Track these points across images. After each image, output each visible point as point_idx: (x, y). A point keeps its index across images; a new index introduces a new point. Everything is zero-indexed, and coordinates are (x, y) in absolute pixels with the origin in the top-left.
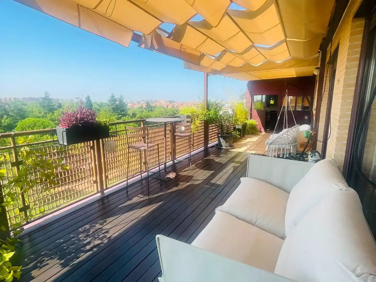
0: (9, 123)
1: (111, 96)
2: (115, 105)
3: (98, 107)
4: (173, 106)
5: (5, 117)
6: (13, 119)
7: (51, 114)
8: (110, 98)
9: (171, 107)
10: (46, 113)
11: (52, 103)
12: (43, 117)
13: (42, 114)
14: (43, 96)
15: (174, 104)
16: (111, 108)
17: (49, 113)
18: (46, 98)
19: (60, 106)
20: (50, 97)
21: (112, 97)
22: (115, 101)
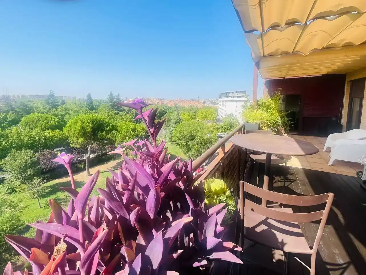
0: (14, 118)
1: (109, 94)
2: (113, 102)
3: (98, 104)
4: (162, 103)
5: (11, 112)
6: (17, 114)
7: (55, 109)
8: (108, 96)
9: (161, 104)
10: (50, 109)
11: (56, 100)
12: (47, 113)
13: (47, 110)
14: (48, 94)
15: (163, 101)
16: (109, 104)
17: (53, 109)
18: (51, 96)
19: (63, 103)
20: (55, 95)
21: (111, 94)
22: (113, 98)
